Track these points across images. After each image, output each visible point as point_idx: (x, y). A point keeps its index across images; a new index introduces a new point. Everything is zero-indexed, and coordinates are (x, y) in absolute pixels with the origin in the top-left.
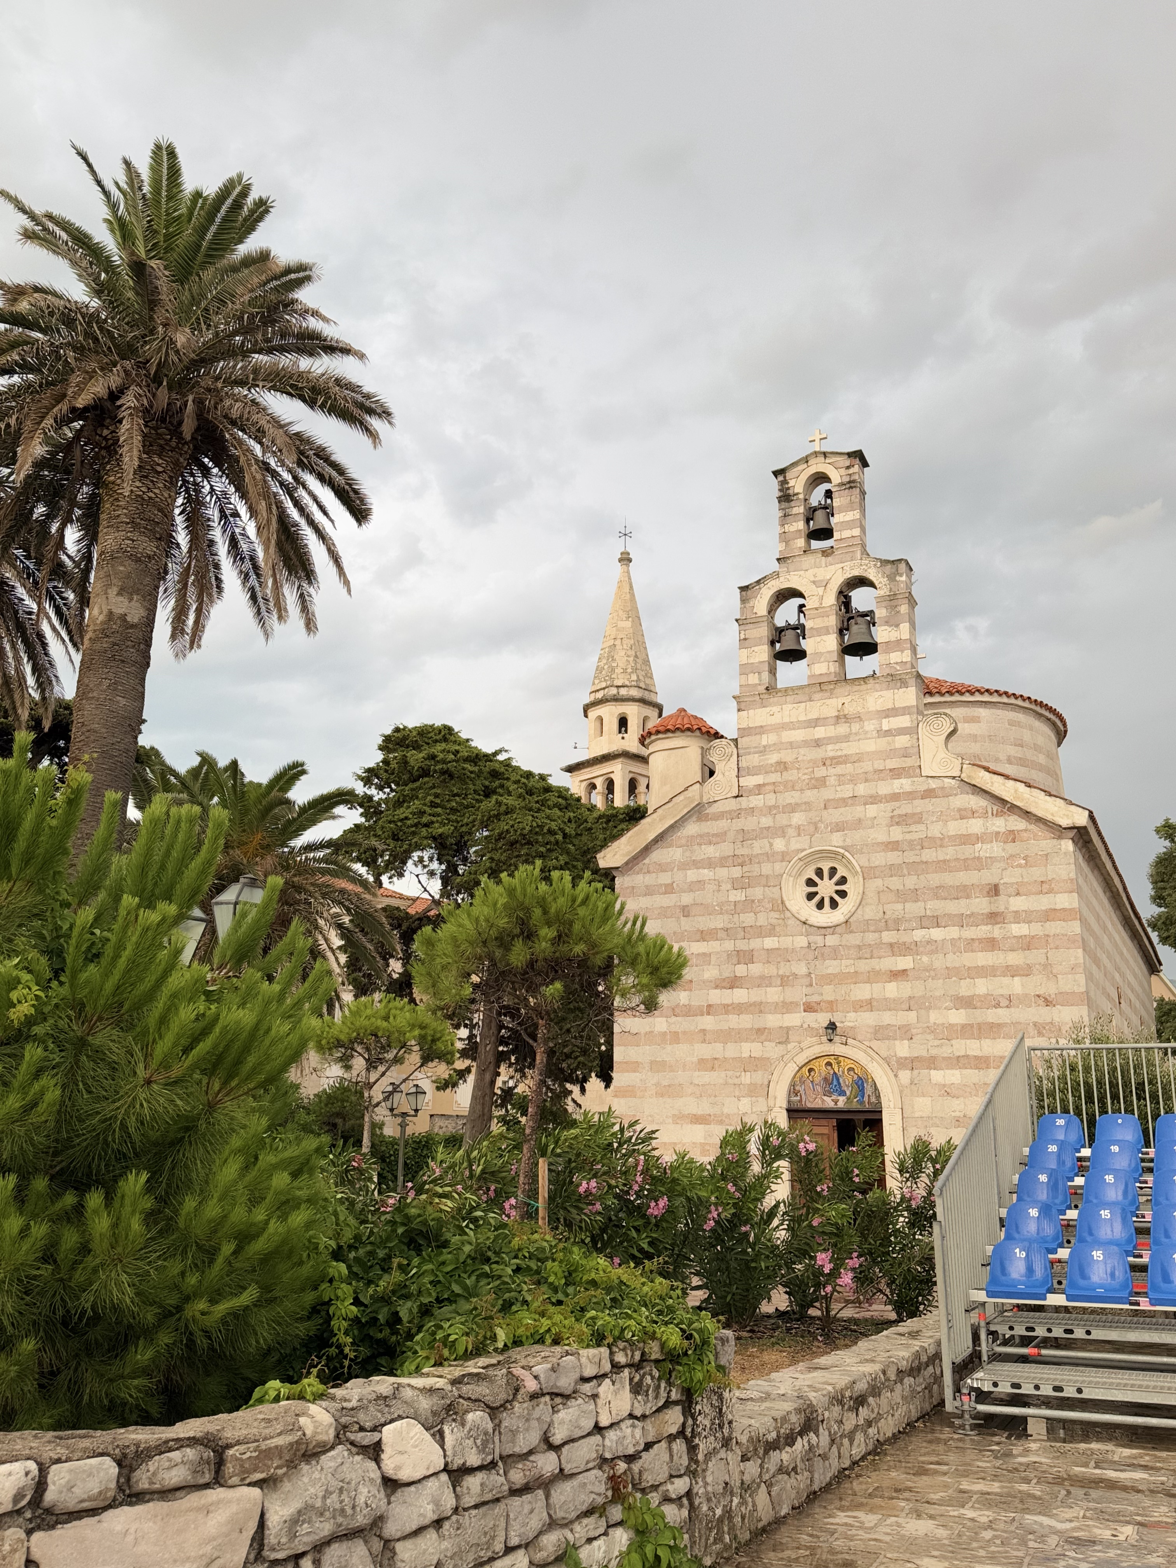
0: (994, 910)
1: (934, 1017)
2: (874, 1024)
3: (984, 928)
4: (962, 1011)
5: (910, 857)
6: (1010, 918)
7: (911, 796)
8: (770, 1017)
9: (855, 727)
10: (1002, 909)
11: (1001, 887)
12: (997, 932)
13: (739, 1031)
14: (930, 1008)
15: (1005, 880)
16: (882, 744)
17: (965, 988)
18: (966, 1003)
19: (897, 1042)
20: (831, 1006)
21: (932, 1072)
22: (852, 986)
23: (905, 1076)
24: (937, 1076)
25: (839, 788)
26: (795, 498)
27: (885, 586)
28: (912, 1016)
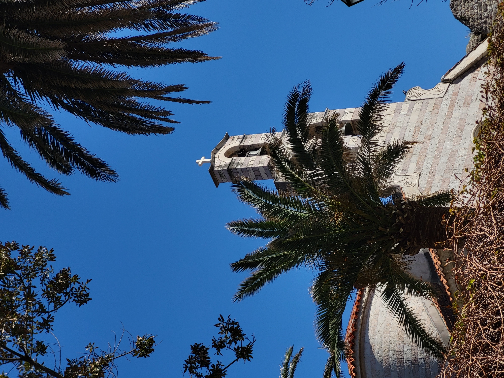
25: (435, 129)
26: (233, 161)
27: (318, 120)
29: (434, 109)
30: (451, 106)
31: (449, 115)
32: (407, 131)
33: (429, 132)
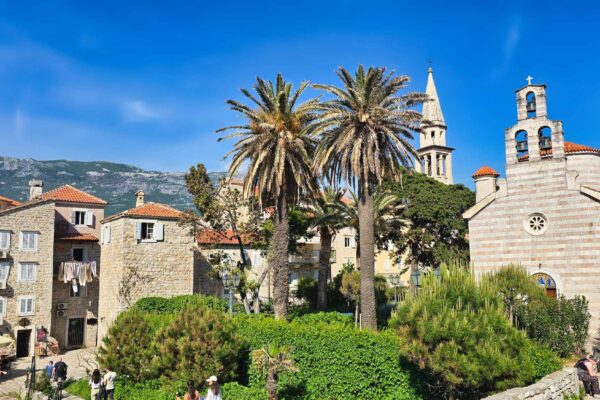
0: (591, 230)
1: (572, 262)
2: (553, 264)
3: (588, 236)
4: (581, 260)
5: (564, 215)
6: (596, 233)
7: (564, 196)
9: (545, 174)
10: (593, 230)
11: (593, 224)
12: (592, 237)
14: (571, 259)
15: (595, 222)
16: (554, 180)
17: (582, 253)
18: (582, 257)
19: (561, 269)
20: (540, 259)
22: (546, 253)
23: (564, 278)
24: (573, 278)
26: (523, 100)
28: (565, 262)
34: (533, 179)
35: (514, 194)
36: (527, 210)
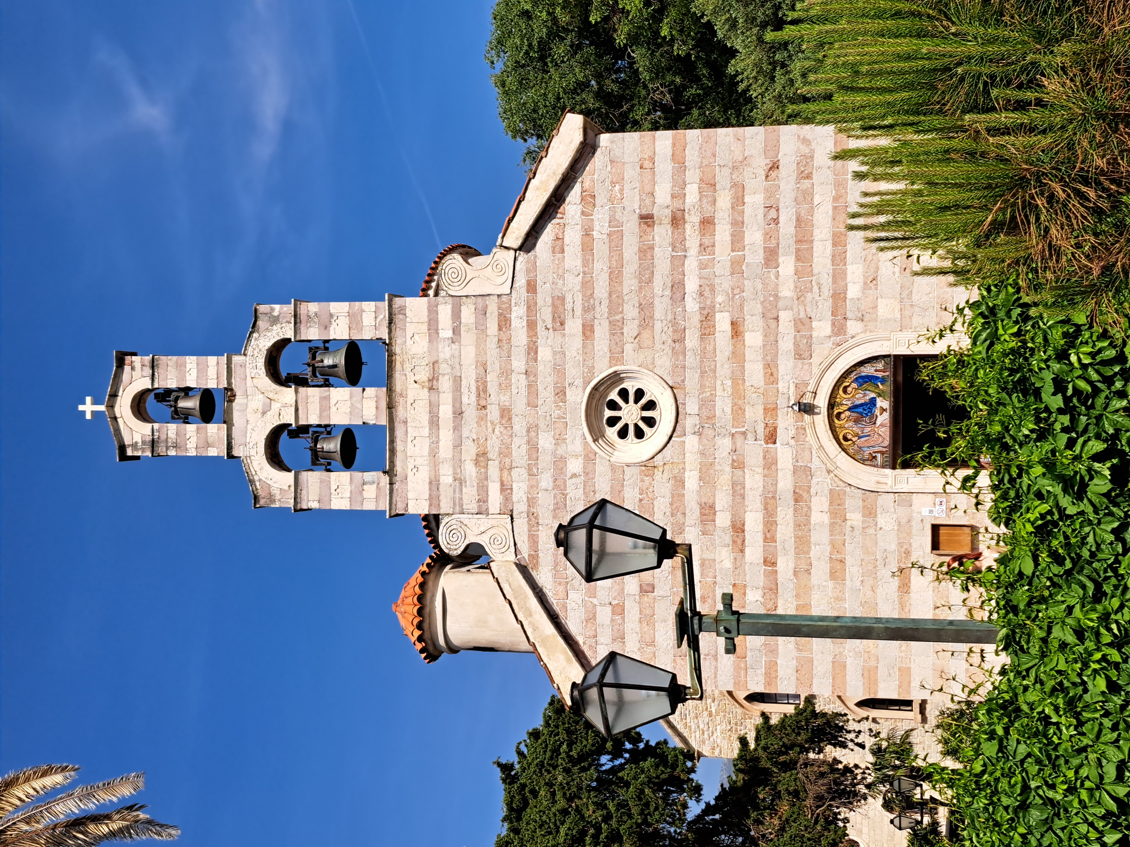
0: (668, 220)
1: (787, 291)
2: (792, 360)
3: (688, 232)
4: (781, 260)
5: (602, 310)
6: (677, 204)
7: (531, 308)
8: (781, 485)
9: (444, 368)
10: (668, 212)
11: (644, 212)
12: (693, 219)
13: (798, 526)
14: (776, 296)
15: (636, 206)
16: (468, 338)
17: (755, 256)
18: (771, 255)
19: (815, 334)
20: (771, 410)
21: (849, 295)
22: (747, 384)
23: (853, 327)
24: (853, 291)
25: (514, 391)
26: (156, 434)
27: (283, 330)
28: (785, 316)
29: (500, 329)
30: (532, 325)
31: (532, 350)
32: (464, 390)
33: (504, 399)
34: (458, 414)
35: (505, 489)
36: (577, 447)
